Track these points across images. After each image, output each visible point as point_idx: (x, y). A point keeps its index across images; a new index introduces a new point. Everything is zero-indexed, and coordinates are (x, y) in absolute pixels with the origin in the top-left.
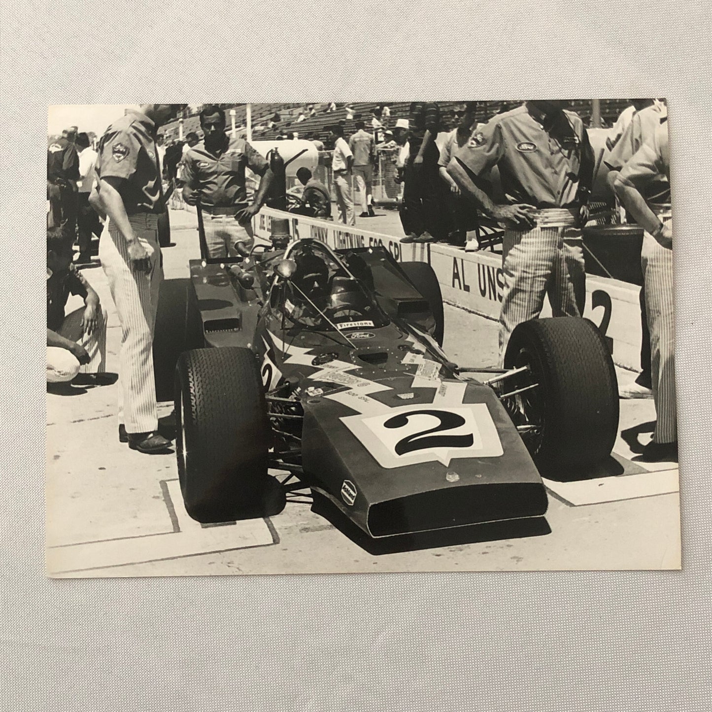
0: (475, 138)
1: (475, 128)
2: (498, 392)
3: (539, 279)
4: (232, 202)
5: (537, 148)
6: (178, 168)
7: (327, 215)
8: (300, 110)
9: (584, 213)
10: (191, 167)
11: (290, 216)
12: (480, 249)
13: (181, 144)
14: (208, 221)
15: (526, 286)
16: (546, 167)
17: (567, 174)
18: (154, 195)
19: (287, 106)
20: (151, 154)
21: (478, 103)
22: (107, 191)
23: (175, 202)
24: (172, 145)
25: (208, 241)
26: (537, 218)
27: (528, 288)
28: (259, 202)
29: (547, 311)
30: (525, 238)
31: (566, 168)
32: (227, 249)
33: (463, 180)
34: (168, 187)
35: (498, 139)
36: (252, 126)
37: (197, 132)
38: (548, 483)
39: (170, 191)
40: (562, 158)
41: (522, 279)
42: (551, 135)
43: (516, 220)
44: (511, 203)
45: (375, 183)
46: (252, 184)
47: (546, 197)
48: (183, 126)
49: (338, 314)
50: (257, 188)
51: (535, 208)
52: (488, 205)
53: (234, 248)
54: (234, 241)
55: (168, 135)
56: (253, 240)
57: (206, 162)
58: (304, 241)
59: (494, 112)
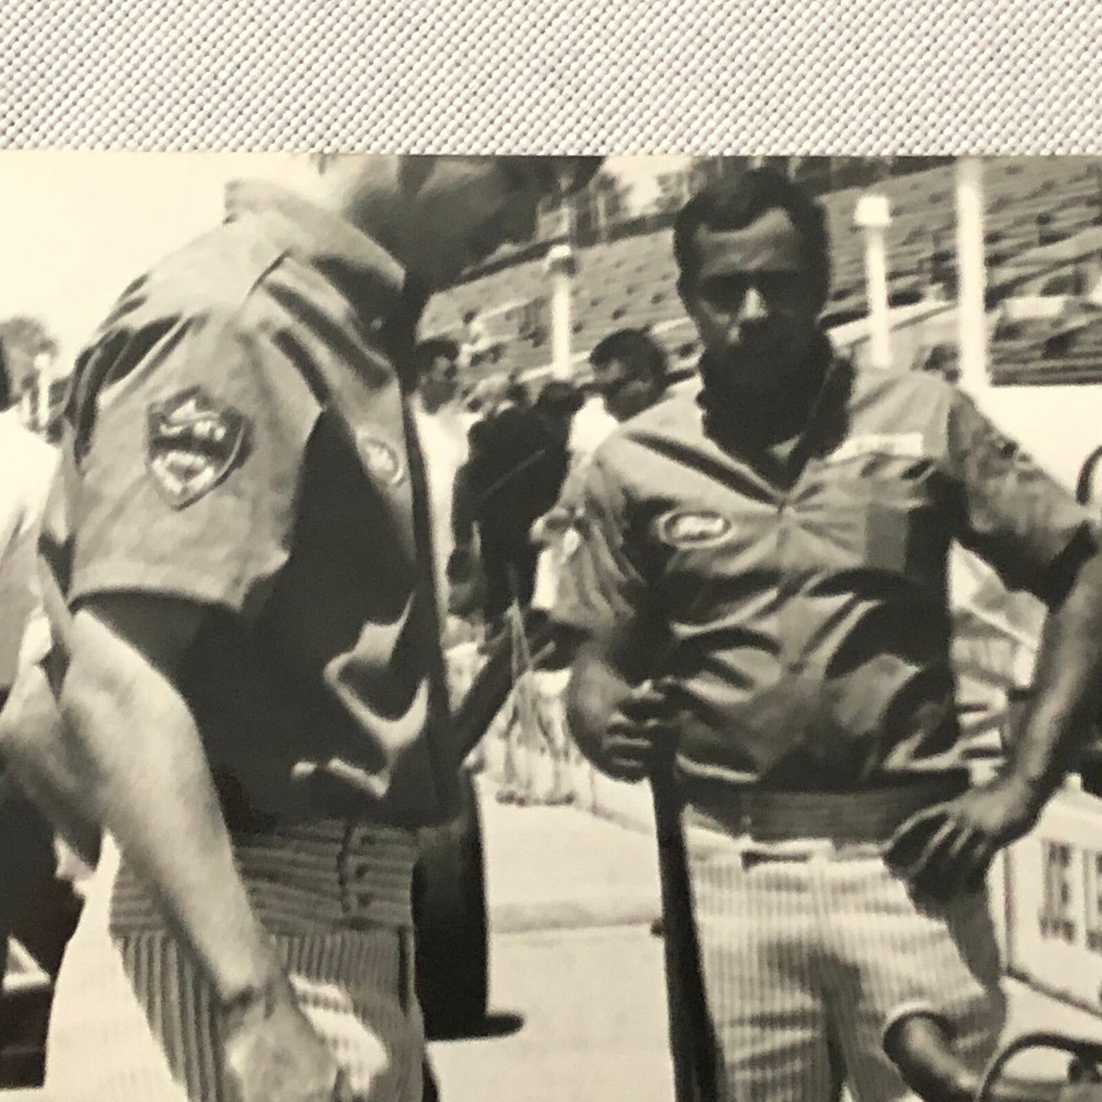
4: (871, 761)
6: (540, 546)
10: (620, 540)
13: (563, 400)
14: (718, 877)
18: (394, 709)
20: (383, 460)
22: (109, 682)
23: (520, 753)
24: (505, 405)
25: (722, 1002)
28: (1035, 764)
32: (835, 1056)
34: (483, 662)
36: (994, 297)
37: (660, 330)
46: (993, 655)
48: (575, 293)
50: (1024, 675)
53: (880, 1053)
54: (879, 1007)
55: (483, 345)
56: (997, 1005)
57: (711, 515)
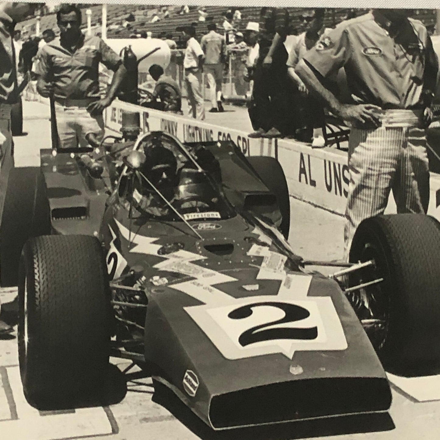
0: (323, 41)
1: (323, 32)
2: (343, 286)
3: (384, 176)
4: (85, 95)
5: (382, 53)
6: (33, 62)
7: (177, 109)
8: (155, 11)
9: (427, 114)
10: (46, 61)
11: (141, 110)
12: (327, 146)
13: (38, 40)
14: (60, 112)
15: (371, 183)
16: (391, 71)
17: (411, 78)
18: (9, 86)
19: (142, 8)
20: (8, 49)
21: (326, 10)
23: (29, 93)
24: (28, 40)
25: (60, 131)
26: (382, 118)
27: (373, 185)
28: (111, 95)
29: (392, 208)
30: (371, 137)
31: (411, 71)
32: (78, 139)
33: (311, 80)
34: (23, 80)
35: (345, 43)
36: (108, 25)
37: (54, 29)
38: (392, 378)
39: (25, 83)
40: (406, 63)
41: (367, 176)
42: (397, 41)
43: (361, 119)
44: (357, 103)
45: (226, 81)
46: (105, 79)
47: (392, 99)
48: (40, 24)
49: (186, 205)
50: (110, 82)
51: (380, 108)
52: (334, 104)
53: (84, 138)
54: (85, 132)
55: (25, 31)
56: (103, 132)
57: (61, 58)
58: (155, 134)
59: (342, 18)
